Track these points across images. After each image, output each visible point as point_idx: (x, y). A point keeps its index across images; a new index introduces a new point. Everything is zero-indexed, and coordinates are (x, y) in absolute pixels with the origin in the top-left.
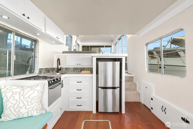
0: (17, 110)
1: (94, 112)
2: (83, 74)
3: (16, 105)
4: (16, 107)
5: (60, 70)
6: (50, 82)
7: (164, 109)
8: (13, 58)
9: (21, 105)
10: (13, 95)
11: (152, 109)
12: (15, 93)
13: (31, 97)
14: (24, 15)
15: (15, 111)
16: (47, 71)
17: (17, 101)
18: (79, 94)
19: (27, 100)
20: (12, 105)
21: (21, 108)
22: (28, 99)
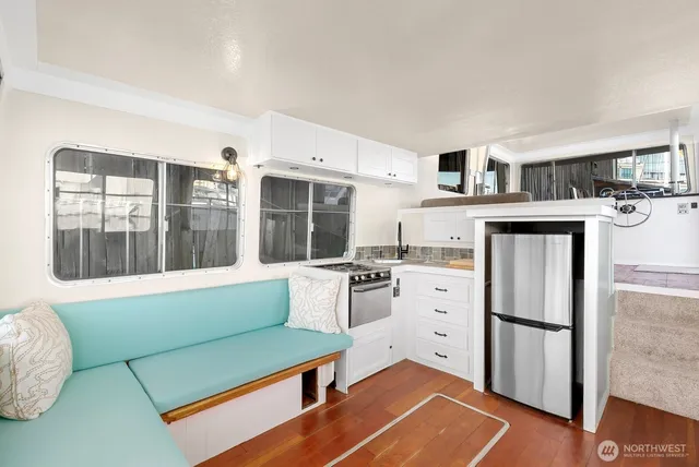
0: (302, 315)
1: (479, 386)
2: (452, 267)
5: (406, 252)
6: (357, 278)
8: (311, 227)
9: (306, 308)
10: (299, 291)
13: (319, 298)
14: (314, 159)
16: (376, 253)
18: (441, 323)
20: (297, 306)
21: (306, 313)
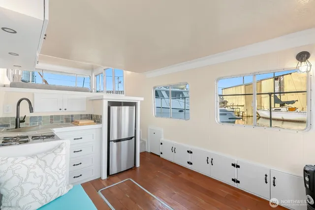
0: (44, 192)
1: (104, 177)
3: (43, 184)
4: (42, 187)
5: (24, 121)
7: (173, 149)
10: (31, 170)
11: (161, 153)
12: (31, 167)
15: (41, 194)
17: (42, 177)
19: (56, 173)
20: (36, 186)
21: (50, 186)
22: (57, 170)
